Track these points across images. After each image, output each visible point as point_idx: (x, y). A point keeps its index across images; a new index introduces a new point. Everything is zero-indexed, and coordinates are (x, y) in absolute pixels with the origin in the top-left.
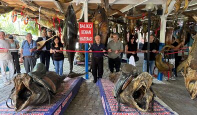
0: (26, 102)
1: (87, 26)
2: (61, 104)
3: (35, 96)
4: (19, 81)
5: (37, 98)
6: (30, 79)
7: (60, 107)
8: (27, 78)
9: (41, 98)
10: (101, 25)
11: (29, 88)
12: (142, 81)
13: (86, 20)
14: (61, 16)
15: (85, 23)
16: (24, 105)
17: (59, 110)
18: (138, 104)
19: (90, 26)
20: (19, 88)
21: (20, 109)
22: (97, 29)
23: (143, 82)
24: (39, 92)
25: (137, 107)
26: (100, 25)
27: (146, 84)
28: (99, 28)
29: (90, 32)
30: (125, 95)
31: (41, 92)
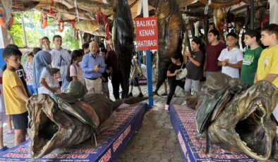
0: (49, 143)
1: (148, 23)
2: (111, 147)
3: (65, 133)
4: (36, 108)
5: (69, 136)
6: (53, 103)
7: (109, 151)
8: (49, 103)
9: (75, 136)
10: (169, 19)
11: (52, 120)
12: (255, 100)
13: (146, 15)
14: (107, 10)
15: (146, 19)
16: (45, 148)
17: (108, 156)
18: (249, 145)
19: (153, 23)
20: (38, 120)
21: (40, 155)
22: (163, 27)
23: (259, 103)
24: (71, 125)
25: (248, 151)
26: (167, 19)
27: (264, 106)
28: (166, 25)
29: (152, 33)
30: (220, 128)
31: (74, 126)
